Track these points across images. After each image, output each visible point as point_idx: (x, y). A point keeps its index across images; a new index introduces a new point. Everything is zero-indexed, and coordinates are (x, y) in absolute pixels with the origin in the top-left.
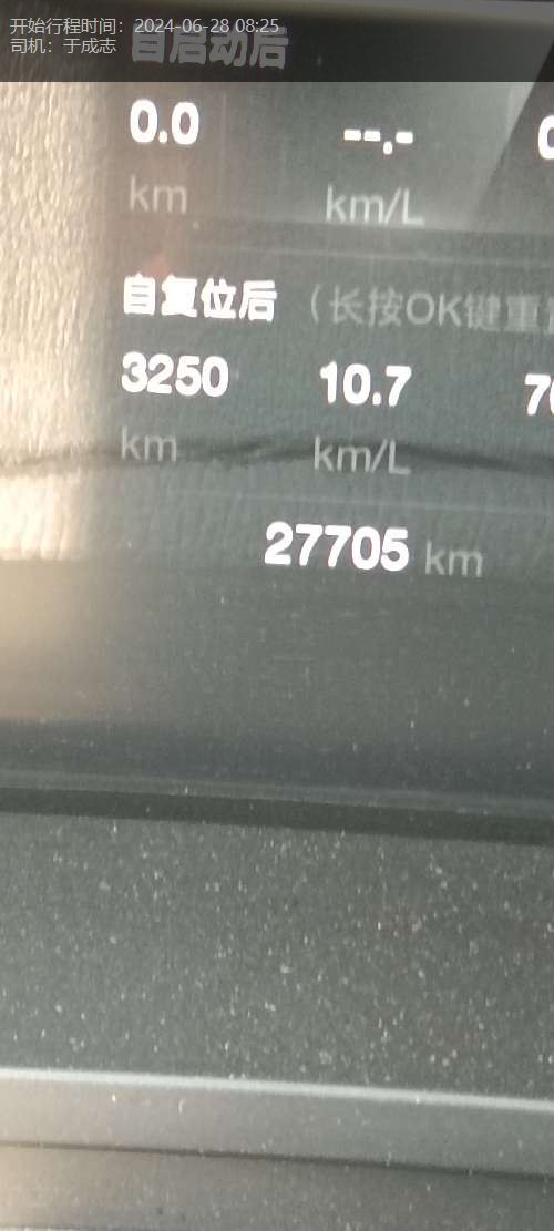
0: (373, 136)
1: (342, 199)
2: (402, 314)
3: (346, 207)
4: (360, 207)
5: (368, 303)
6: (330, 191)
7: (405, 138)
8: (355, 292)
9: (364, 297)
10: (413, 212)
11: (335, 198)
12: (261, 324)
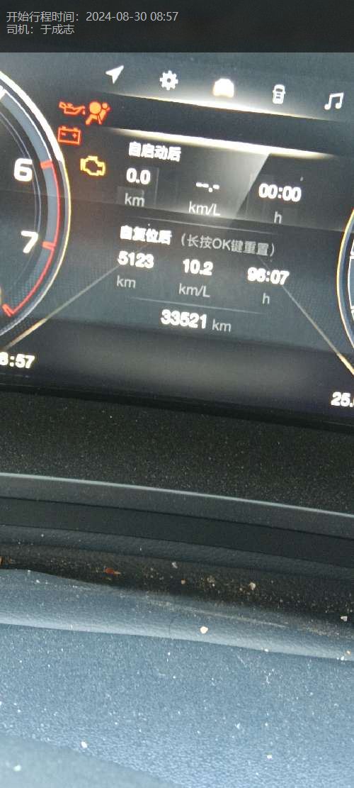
0: (206, 186)
1: (195, 205)
2: (211, 245)
3: (195, 208)
4: (200, 208)
5: (200, 240)
6: (191, 203)
7: (216, 187)
8: (197, 237)
9: (199, 239)
10: (217, 212)
11: (193, 204)
12: (165, 245)
